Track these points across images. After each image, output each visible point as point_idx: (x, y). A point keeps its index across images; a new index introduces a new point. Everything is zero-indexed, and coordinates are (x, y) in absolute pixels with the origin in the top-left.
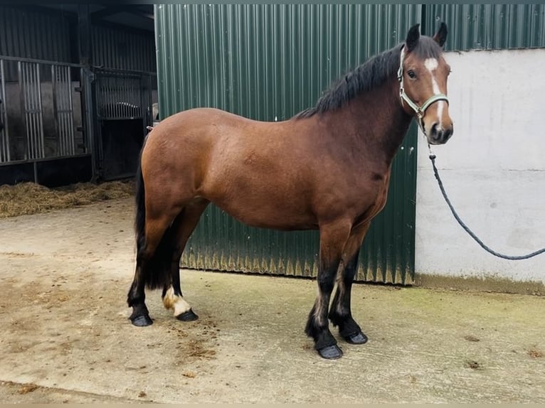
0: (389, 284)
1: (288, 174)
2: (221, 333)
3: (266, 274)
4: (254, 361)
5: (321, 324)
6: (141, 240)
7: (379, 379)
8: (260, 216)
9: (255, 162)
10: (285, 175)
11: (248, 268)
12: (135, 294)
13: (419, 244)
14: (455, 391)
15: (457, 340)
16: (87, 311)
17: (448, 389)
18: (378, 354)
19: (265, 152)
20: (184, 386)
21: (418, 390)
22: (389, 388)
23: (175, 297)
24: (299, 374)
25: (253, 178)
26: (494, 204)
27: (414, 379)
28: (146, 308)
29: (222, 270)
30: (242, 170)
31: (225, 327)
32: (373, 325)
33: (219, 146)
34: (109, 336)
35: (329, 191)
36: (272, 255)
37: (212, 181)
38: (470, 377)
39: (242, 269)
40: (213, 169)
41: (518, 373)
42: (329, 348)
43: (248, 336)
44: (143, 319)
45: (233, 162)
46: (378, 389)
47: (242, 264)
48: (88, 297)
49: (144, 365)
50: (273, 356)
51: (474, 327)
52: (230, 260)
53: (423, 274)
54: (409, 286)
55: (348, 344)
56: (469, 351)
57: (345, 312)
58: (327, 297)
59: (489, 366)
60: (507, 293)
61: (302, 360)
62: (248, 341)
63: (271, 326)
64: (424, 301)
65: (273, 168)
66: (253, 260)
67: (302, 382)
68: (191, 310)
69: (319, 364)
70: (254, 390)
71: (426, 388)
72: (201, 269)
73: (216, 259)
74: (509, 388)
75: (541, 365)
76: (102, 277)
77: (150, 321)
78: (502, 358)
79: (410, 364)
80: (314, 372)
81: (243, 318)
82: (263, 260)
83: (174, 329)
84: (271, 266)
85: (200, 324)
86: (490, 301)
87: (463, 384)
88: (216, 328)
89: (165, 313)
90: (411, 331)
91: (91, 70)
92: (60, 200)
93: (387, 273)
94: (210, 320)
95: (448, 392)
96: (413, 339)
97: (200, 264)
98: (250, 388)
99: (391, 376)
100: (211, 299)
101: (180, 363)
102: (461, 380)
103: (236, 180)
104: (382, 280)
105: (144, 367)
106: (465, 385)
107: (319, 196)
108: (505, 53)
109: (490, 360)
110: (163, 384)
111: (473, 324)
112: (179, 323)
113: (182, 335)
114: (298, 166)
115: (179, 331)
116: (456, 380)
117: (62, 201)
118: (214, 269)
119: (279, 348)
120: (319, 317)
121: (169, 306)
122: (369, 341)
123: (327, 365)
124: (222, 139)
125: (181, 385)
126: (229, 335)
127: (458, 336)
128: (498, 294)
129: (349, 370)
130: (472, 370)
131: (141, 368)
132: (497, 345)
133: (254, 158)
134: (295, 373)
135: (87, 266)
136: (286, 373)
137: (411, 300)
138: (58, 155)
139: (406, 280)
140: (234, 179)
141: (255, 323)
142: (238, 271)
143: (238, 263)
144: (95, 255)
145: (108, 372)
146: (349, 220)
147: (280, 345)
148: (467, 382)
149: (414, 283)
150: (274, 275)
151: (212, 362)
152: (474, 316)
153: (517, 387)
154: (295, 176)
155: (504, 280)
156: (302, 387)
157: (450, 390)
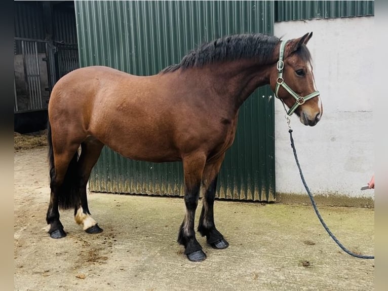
0: (257, 201)
1: (152, 118)
2: (116, 242)
3: (165, 196)
4: (136, 264)
5: (188, 234)
6: (52, 171)
7: (229, 277)
8: (133, 151)
9: (125, 109)
10: (150, 118)
11: (151, 191)
12: (51, 213)
13: (278, 170)
14: (287, 286)
15: (297, 244)
16: (18, 227)
17: (281, 284)
18: (234, 256)
19: (133, 101)
20: (74, 286)
21: (258, 285)
22: (235, 284)
23: (84, 215)
24: (168, 274)
25: (124, 121)
26: (334, 138)
27: (257, 276)
28: (61, 224)
29: (132, 193)
30: (115, 115)
31: (121, 238)
32: (237, 233)
33: (99, 96)
34: (29, 246)
35: (186, 130)
36: (169, 181)
37: (95, 123)
38: (300, 273)
39: (148, 192)
40: (95, 114)
41: (339, 270)
42: (195, 253)
43: (137, 245)
44: (58, 232)
45: (110, 109)
46: (226, 285)
47: (147, 189)
48: (23, 216)
49: (47, 270)
50: (152, 260)
51: (314, 234)
52: (138, 186)
53: (282, 193)
54: (272, 202)
55: (213, 249)
56: (305, 253)
57: (210, 225)
58: (192, 213)
59: (318, 264)
60: (346, 206)
61: (173, 263)
62: (136, 249)
63: (157, 236)
64: (281, 214)
65: (140, 113)
66: (155, 184)
67: (168, 280)
68: (96, 225)
69: (186, 266)
70: (129, 288)
71: (264, 283)
72: (116, 193)
73: (127, 184)
74: (329, 282)
75: (358, 263)
76: (39, 201)
77: (64, 234)
78: (329, 258)
79: (257, 264)
80: (180, 272)
81: (138, 230)
82: (163, 185)
83: (81, 240)
84: (169, 189)
85: (103, 236)
86: (330, 213)
87: (294, 280)
88: (114, 239)
89: (78, 227)
90: (264, 237)
91: (54, 45)
92: (27, 143)
93: (255, 193)
94: (112, 232)
95: (281, 286)
96: (265, 244)
97: (115, 189)
98: (126, 287)
99: (239, 274)
100: (117, 215)
101: (78, 267)
102: (293, 276)
103: (112, 122)
104: (252, 199)
105: (48, 271)
106: (296, 281)
107: (178, 135)
108: (339, 21)
109: (319, 260)
110: (57, 284)
111: (314, 231)
112: (87, 235)
113: (86, 244)
114: (160, 112)
115: (85, 242)
116: (289, 276)
117: (29, 143)
118: (126, 192)
119: (159, 254)
120: (187, 230)
121: (79, 222)
122: (230, 247)
123: (192, 266)
124: (102, 90)
125: (71, 285)
126: (122, 244)
127: (299, 241)
128: (338, 207)
129: (207, 270)
130: (304, 268)
131: (45, 272)
132: (328, 247)
133: (125, 105)
134: (165, 273)
135: (31, 192)
136: (158, 273)
137: (271, 213)
138: (29, 109)
139: (269, 198)
140: (110, 122)
141: (145, 234)
142: (144, 193)
143: (144, 188)
144: (39, 183)
145: (17, 276)
146: (203, 152)
147: (159, 252)
148: (297, 277)
149: (275, 200)
150: (172, 196)
151: (103, 266)
152: (316, 225)
153: (335, 281)
154: (158, 119)
155: (343, 197)
156: (167, 285)
157: (283, 284)
